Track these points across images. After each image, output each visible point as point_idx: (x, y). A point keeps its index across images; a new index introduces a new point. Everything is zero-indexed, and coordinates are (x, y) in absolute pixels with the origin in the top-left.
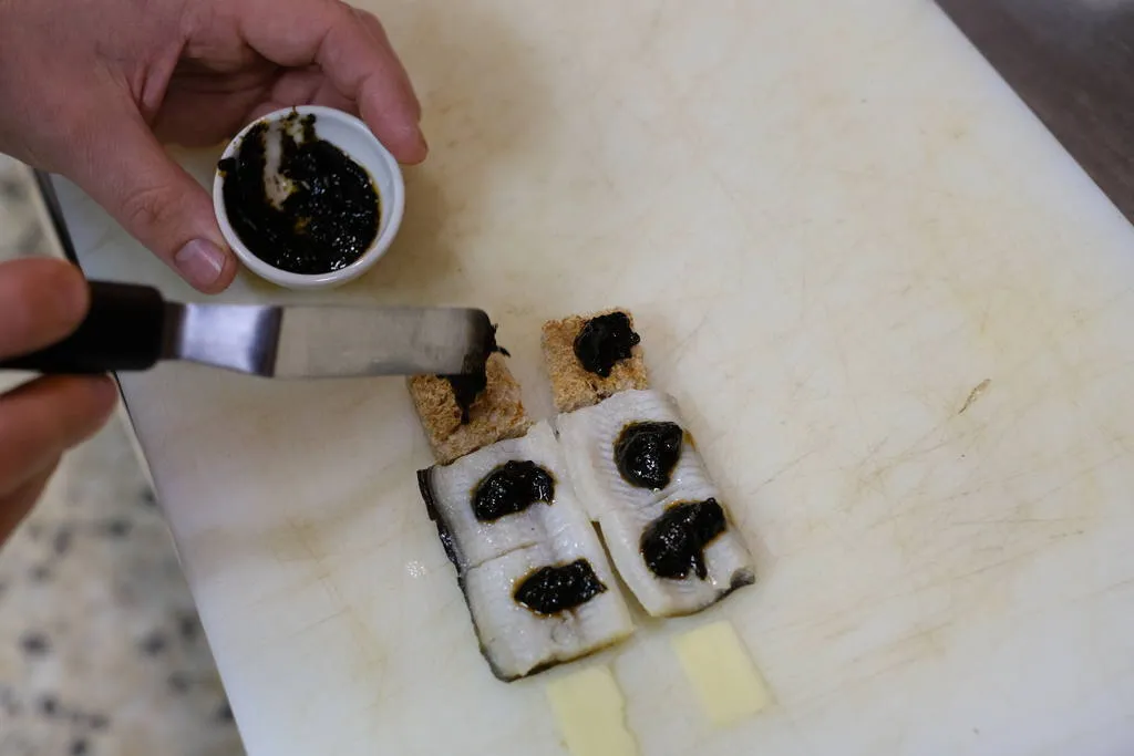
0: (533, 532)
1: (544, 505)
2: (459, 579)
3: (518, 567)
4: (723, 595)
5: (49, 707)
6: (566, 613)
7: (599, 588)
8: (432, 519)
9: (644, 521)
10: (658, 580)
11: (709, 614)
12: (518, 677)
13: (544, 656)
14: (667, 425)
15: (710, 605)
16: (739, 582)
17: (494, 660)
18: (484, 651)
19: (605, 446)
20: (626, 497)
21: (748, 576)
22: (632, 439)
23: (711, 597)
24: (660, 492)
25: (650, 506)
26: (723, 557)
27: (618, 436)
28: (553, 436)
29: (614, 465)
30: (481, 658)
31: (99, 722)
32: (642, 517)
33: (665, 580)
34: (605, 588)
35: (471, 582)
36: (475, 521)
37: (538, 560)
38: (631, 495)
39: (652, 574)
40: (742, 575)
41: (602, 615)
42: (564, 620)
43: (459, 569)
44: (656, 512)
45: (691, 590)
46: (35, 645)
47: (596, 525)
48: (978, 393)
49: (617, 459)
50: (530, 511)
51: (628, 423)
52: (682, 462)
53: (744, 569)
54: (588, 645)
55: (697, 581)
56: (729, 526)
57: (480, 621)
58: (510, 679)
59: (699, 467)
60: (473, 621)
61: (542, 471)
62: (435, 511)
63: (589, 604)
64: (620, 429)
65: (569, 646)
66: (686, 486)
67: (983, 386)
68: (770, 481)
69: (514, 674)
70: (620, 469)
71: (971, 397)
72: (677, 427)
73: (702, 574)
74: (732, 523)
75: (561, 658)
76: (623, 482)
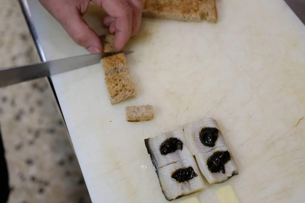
0: (177, 159)
1: (180, 151)
2: (156, 171)
3: (173, 168)
4: (229, 178)
5: (33, 179)
6: (186, 182)
7: (195, 175)
8: (149, 153)
9: (208, 156)
10: (212, 173)
11: (226, 183)
12: (173, 200)
13: (180, 194)
14: (214, 128)
15: (226, 180)
16: (234, 174)
17: (166, 195)
18: (163, 192)
19: (197, 134)
20: (202, 149)
21: (236, 173)
22: (205, 132)
23: (226, 178)
24: (212, 148)
25: (209, 152)
26: (229, 167)
27: (200, 131)
28: (182, 131)
29: (199, 139)
30: (162, 194)
31: (47, 184)
32: (207, 155)
33: (214, 173)
34: (197, 175)
35: (160, 172)
36: (161, 154)
37: (178, 166)
38: (204, 148)
39: (210, 172)
40: (235, 172)
41: (196, 183)
42: (186, 184)
43: (156, 168)
44: (211, 154)
45: (220, 176)
46: (29, 162)
47: (194, 157)
48: (300, 121)
49: (200, 138)
50: (176, 152)
51: (203, 127)
52: (218, 139)
53: (236, 171)
54: (192, 191)
55: (222, 174)
56: (231, 158)
57: (162, 183)
58: (170, 200)
59: (222, 141)
60: (160, 183)
61: (179, 141)
62: (149, 151)
63: (192, 179)
64: (201, 129)
65: (187, 191)
66: (220, 146)
67: (301, 119)
68: (242, 144)
69: (171, 199)
70: (201, 140)
71: (298, 122)
72: (217, 129)
73: (224, 172)
74: (232, 158)
75: (184, 194)
76: (202, 144)
